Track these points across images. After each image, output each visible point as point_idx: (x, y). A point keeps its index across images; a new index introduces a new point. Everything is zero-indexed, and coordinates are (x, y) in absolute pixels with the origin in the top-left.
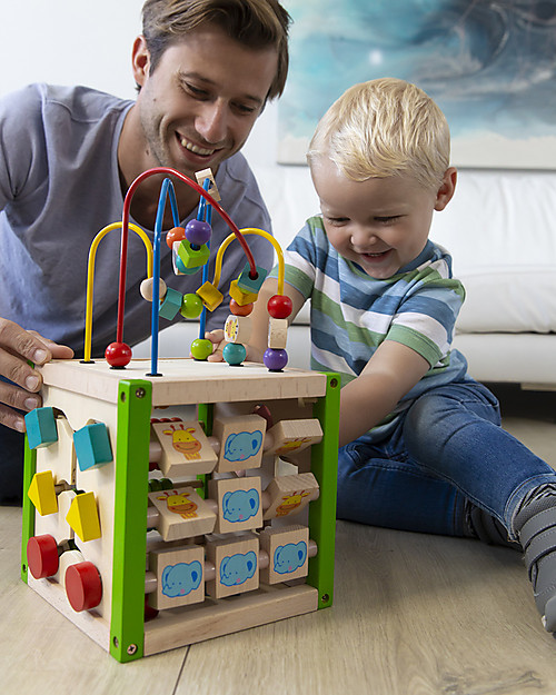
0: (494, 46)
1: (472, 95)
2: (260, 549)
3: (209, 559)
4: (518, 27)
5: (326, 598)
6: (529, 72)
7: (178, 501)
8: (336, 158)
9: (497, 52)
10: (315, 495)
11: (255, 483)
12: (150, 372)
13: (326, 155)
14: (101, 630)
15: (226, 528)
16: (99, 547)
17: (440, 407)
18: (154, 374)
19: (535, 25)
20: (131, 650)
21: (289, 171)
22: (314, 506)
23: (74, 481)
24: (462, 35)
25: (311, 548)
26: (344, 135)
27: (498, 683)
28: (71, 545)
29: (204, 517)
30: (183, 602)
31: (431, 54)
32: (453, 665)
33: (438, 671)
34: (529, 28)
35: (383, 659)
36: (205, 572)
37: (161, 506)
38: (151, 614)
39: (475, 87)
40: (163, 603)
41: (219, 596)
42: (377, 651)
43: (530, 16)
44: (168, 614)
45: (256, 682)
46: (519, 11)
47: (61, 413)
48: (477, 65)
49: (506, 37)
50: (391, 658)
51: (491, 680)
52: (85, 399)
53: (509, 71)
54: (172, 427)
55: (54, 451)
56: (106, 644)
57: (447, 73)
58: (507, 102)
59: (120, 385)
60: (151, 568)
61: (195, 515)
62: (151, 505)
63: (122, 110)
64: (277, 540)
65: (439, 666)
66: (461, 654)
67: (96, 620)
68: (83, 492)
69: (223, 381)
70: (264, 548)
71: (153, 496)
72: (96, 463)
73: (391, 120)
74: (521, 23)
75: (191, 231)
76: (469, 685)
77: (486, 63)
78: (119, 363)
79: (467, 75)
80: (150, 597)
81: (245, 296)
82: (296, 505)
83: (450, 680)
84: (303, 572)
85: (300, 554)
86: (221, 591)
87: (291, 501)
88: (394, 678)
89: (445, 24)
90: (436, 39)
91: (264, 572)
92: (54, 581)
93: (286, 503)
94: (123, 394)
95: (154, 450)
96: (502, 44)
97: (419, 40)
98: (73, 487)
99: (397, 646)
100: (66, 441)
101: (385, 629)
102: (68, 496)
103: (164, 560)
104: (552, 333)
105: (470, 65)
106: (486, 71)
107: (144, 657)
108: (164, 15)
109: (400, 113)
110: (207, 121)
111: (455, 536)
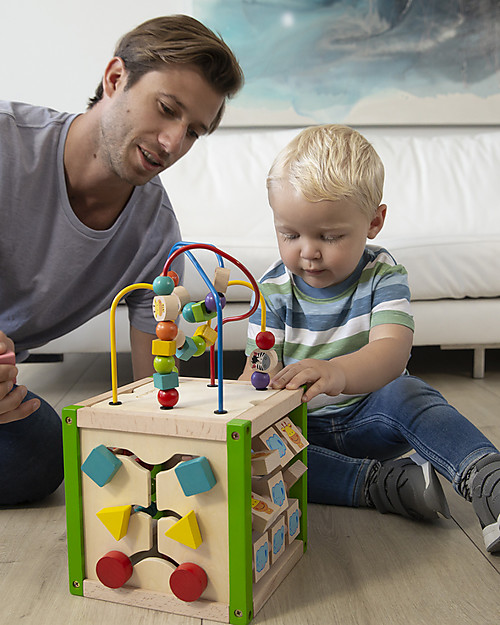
0: (401, 7)
1: (382, 54)
6: (435, 32)
8: (295, 183)
9: (404, 12)
13: (285, 178)
14: (214, 609)
18: (222, 411)
26: (303, 164)
30: (263, 573)
31: (341, 16)
39: (383, 47)
40: (257, 578)
41: (273, 562)
48: (385, 26)
53: (417, 31)
57: (357, 34)
58: (415, 61)
61: (272, 510)
63: (64, 123)
72: (211, 488)
73: (342, 155)
79: (376, 35)
94: (235, 434)
96: (408, 6)
103: (256, 546)
104: (467, 298)
105: (379, 25)
106: (394, 31)
107: (254, 618)
108: (157, 47)
109: (348, 151)
110: (171, 136)
111: (353, 507)
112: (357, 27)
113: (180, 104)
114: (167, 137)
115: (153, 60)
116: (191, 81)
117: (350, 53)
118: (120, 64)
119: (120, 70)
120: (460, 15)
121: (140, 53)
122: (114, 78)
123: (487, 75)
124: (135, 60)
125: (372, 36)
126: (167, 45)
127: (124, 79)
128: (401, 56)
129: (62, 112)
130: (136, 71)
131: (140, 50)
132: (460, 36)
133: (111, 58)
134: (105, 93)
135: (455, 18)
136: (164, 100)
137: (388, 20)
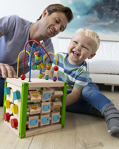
0: (102, 16)
1: (97, 25)
3: (40, 118)
4: (107, 12)
5: (63, 126)
6: (109, 21)
7: (33, 106)
9: (103, 17)
10: (61, 106)
11: (49, 103)
12: (29, 81)
14: (17, 132)
15: (43, 112)
16: (18, 115)
17: (89, 88)
19: (110, 11)
20: (23, 136)
21: (60, 39)
22: (61, 108)
24: (96, 13)
25: (60, 116)
28: (12, 115)
29: (38, 110)
30: (34, 127)
31: (90, 17)
32: (86, 141)
33: (83, 142)
34: (109, 12)
35: (72, 140)
36: (39, 121)
37: (30, 108)
38: (27, 129)
39: (98, 24)
40: (30, 127)
41: (41, 125)
42: (71, 138)
43: (109, 10)
44: (31, 129)
45: (46, 144)
46: (107, 9)
47: (11, 88)
48: (99, 19)
49: (105, 14)
50: (74, 140)
51: (93, 144)
52: (16, 86)
53: (105, 21)
54: (33, 92)
55: (10, 96)
56: (18, 135)
57: (93, 21)
58: (104, 27)
59: (22, 83)
60: (28, 120)
62: (28, 107)
63: (31, 24)
64: (53, 115)
66: (88, 139)
67: (16, 130)
68: (15, 104)
69: (43, 83)
70: (51, 116)
71: (28, 106)
72: (17, 99)
74: (108, 11)
75: (38, 53)
76: (89, 145)
77: (100, 19)
78: (23, 78)
79: (96, 21)
80: (27, 126)
81: (49, 66)
82: (57, 108)
83: (85, 144)
84: (58, 121)
85: (58, 117)
86: (42, 125)
88: (74, 144)
89: (93, 10)
90: (91, 14)
91: (51, 121)
92: (9, 122)
93: (55, 107)
94: (23, 85)
95: (29, 96)
96: (104, 15)
97: (87, 14)
98: (13, 103)
99: (75, 137)
100: (12, 94)
101: (73, 134)
102: (12, 105)
103: (30, 118)
104: (111, 74)
107: (25, 137)
108: (56, 7)
110: (57, 27)
112: (93, 19)
113: (60, 20)
115: (55, 10)
117: (91, 24)
118: (47, 11)
119: (47, 12)
121: (52, 8)
128: (101, 26)
130: (50, 12)
132: (114, 22)
135: (113, 19)
136: (57, 19)
137: (99, 18)
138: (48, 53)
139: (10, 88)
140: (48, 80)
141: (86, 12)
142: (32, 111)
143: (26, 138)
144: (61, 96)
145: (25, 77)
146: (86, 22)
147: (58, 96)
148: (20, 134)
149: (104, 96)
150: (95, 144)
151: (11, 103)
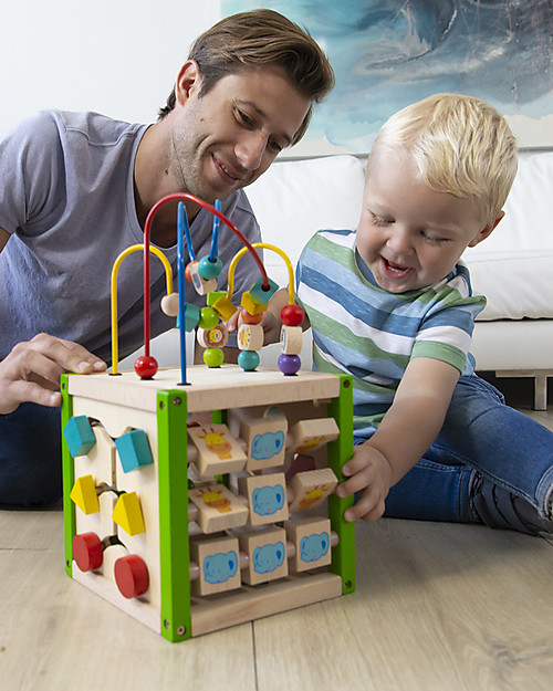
0: (444, 26)
1: (422, 78)
2: (287, 539)
3: (243, 549)
4: (468, 4)
5: (349, 584)
6: (481, 49)
7: (213, 497)
11: (280, 479)
12: (180, 381)
14: (152, 614)
15: (257, 521)
16: (144, 541)
17: (460, 394)
18: (184, 383)
20: (182, 632)
22: (332, 500)
23: (114, 482)
24: (408, 17)
25: (333, 538)
27: (544, 649)
28: (114, 540)
29: (237, 511)
30: (222, 588)
32: (498, 635)
33: (486, 640)
34: (478, 4)
36: (240, 561)
37: (199, 502)
39: (424, 70)
40: (206, 589)
41: (253, 582)
47: (97, 422)
48: (427, 48)
50: (439, 630)
51: (536, 646)
52: (123, 409)
53: (461, 51)
54: (204, 430)
55: (92, 457)
56: (157, 626)
57: (395, 57)
58: (458, 81)
59: (158, 395)
60: (194, 558)
61: (230, 510)
62: (190, 501)
63: (136, 135)
64: (304, 531)
65: (486, 636)
66: (503, 625)
67: (144, 606)
68: (124, 492)
70: (291, 538)
71: (191, 493)
72: (139, 465)
73: (486, 144)
76: (518, 650)
78: (147, 374)
79: (415, 58)
80: (195, 584)
81: (257, 306)
82: (317, 499)
83: (499, 647)
84: (327, 560)
85: (324, 544)
86: (255, 579)
87: (313, 495)
88: (447, 647)
89: (391, 6)
91: (292, 561)
93: (308, 497)
94: (161, 403)
95: (191, 452)
98: (113, 489)
99: (441, 620)
100: (104, 447)
102: (108, 496)
103: (204, 550)
104: (526, 319)
105: (418, 47)
106: (435, 52)
107: (191, 637)
108: (235, 47)
109: (494, 141)
110: (249, 148)
111: (461, 522)
112: (395, 50)
113: (259, 111)
114: (245, 150)
115: (230, 62)
116: (273, 85)
117: (387, 78)
118: (194, 68)
119: (193, 75)
120: (508, 32)
121: (217, 54)
122: (188, 84)
123: (539, 94)
124: (211, 63)
125: (410, 59)
126: (247, 43)
127: (197, 86)
129: (132, 123)
130: (211, 75)
131: (215, 51)
132: (509, 54)
133: (185, 62)
134: (177, 102)
135: (503, 35)
136: (242, 107)
137: (428, 41)
138: (253, 245)
139: (93, 422)
140: (253, 370)
141: (356, 17)
142: (211, 517)
143: (194, 640)
144: (329, 444)
145: (157, 366)
146: (362, 70)
147: (316, 442)
148: (165, 621)
149: (538, 426)
150: (544, 644)
151: (101, 488)
